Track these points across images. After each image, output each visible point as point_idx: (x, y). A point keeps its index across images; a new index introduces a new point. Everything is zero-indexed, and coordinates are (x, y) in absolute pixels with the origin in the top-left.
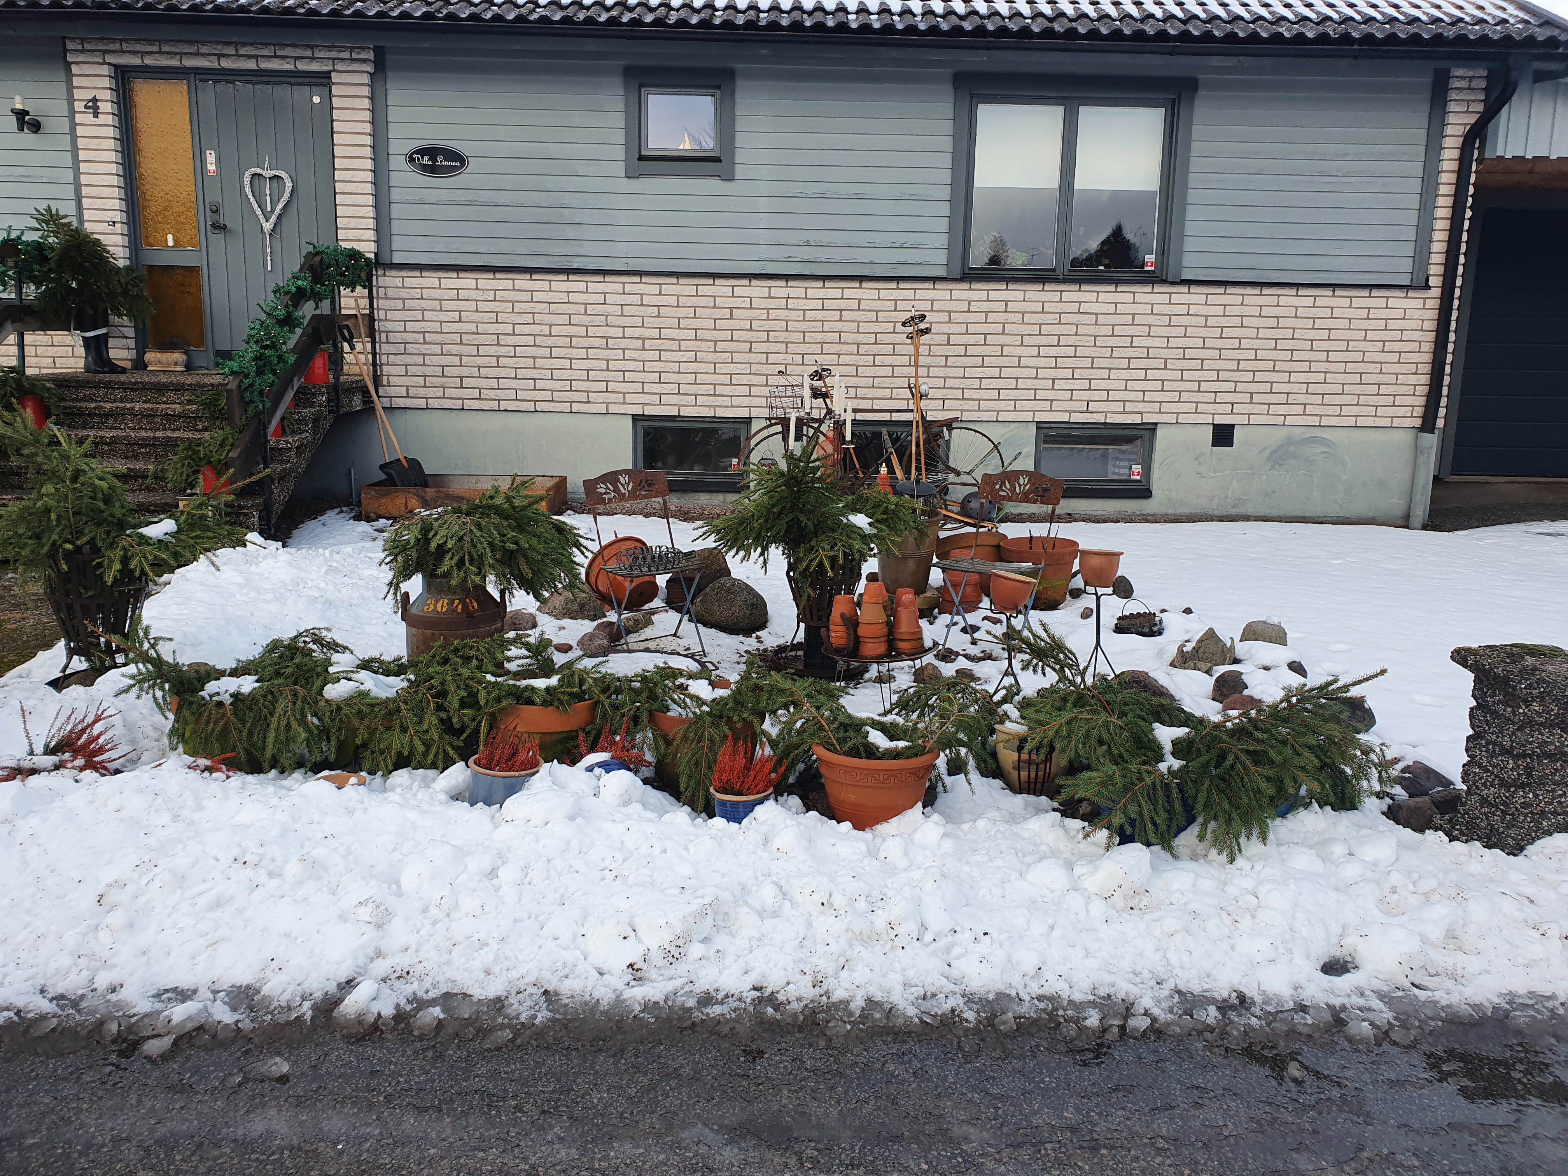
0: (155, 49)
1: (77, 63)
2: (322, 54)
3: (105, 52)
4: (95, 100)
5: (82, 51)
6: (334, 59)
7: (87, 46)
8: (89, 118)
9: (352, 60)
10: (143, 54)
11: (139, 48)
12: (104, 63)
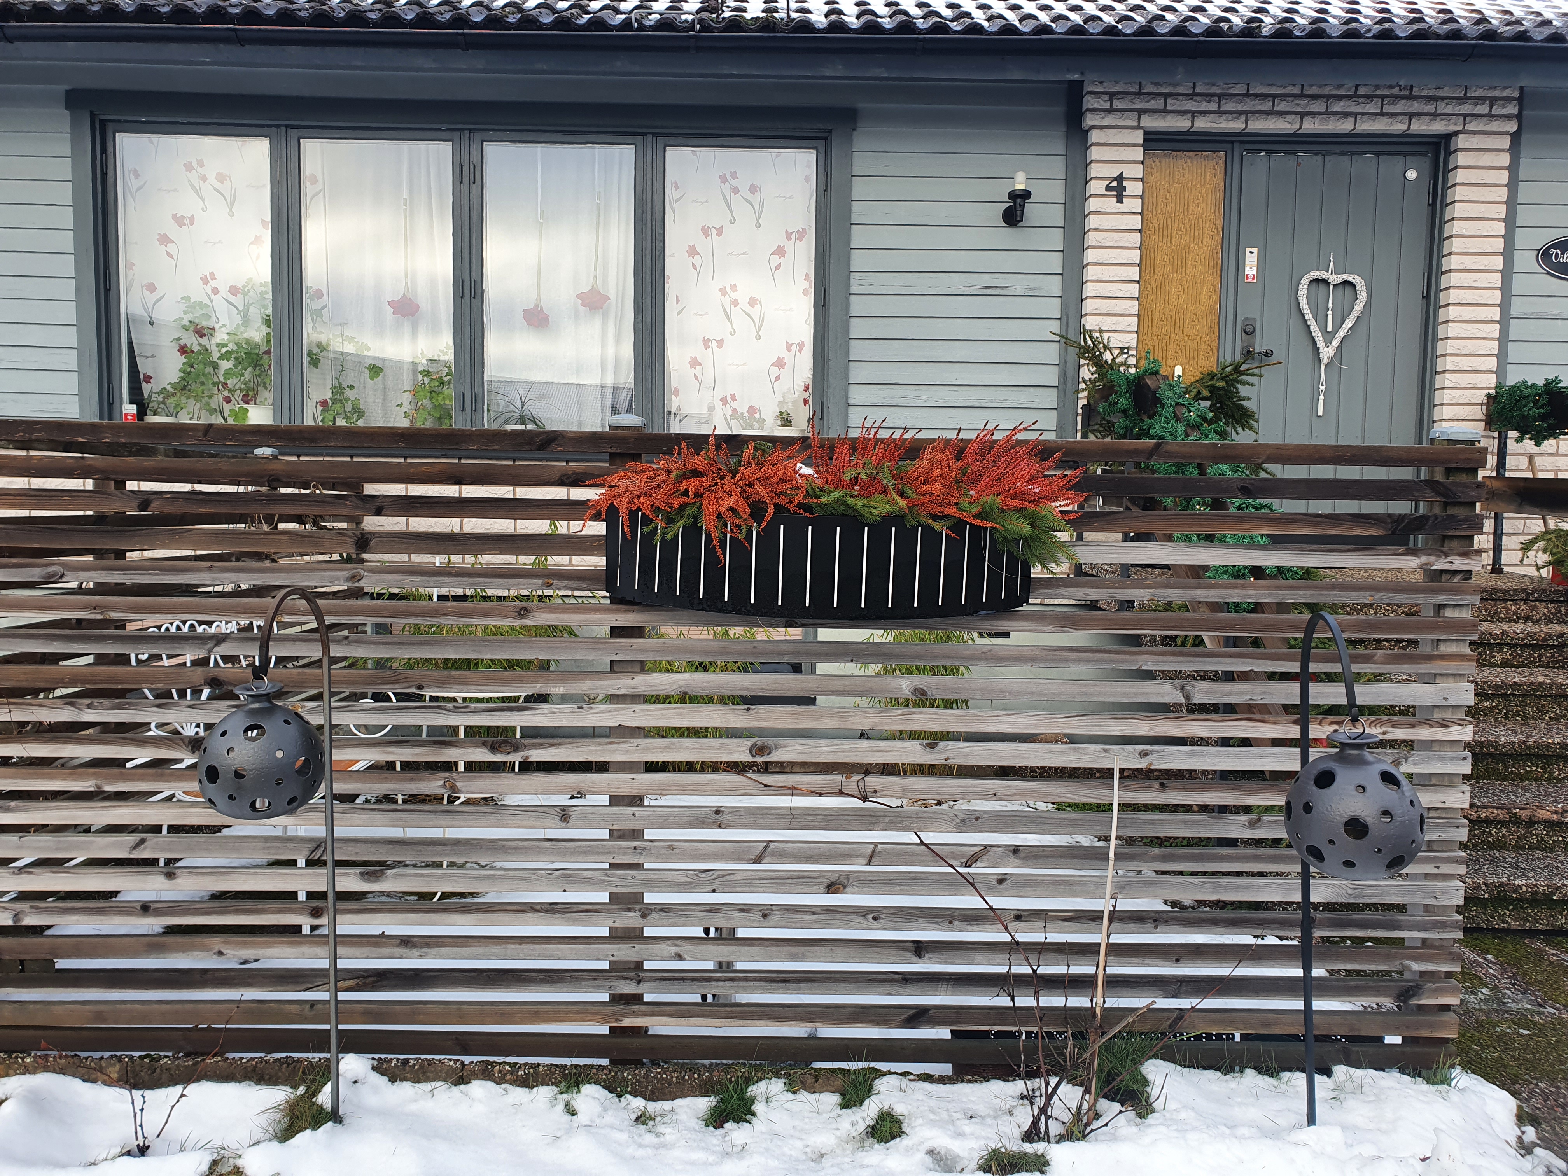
0: (1213, 106)
1: (1101, 127)
2: (1449, 110)
3: (1141, 112)
4: (1120, 178)
5: (1110, 111)
6: (1465, 116)
7: (1117, 104)
8: (1111, 203)
9: (1491, 116)
10: (1194, 114)
11: (1190, 105)
12: (1138, 127)
